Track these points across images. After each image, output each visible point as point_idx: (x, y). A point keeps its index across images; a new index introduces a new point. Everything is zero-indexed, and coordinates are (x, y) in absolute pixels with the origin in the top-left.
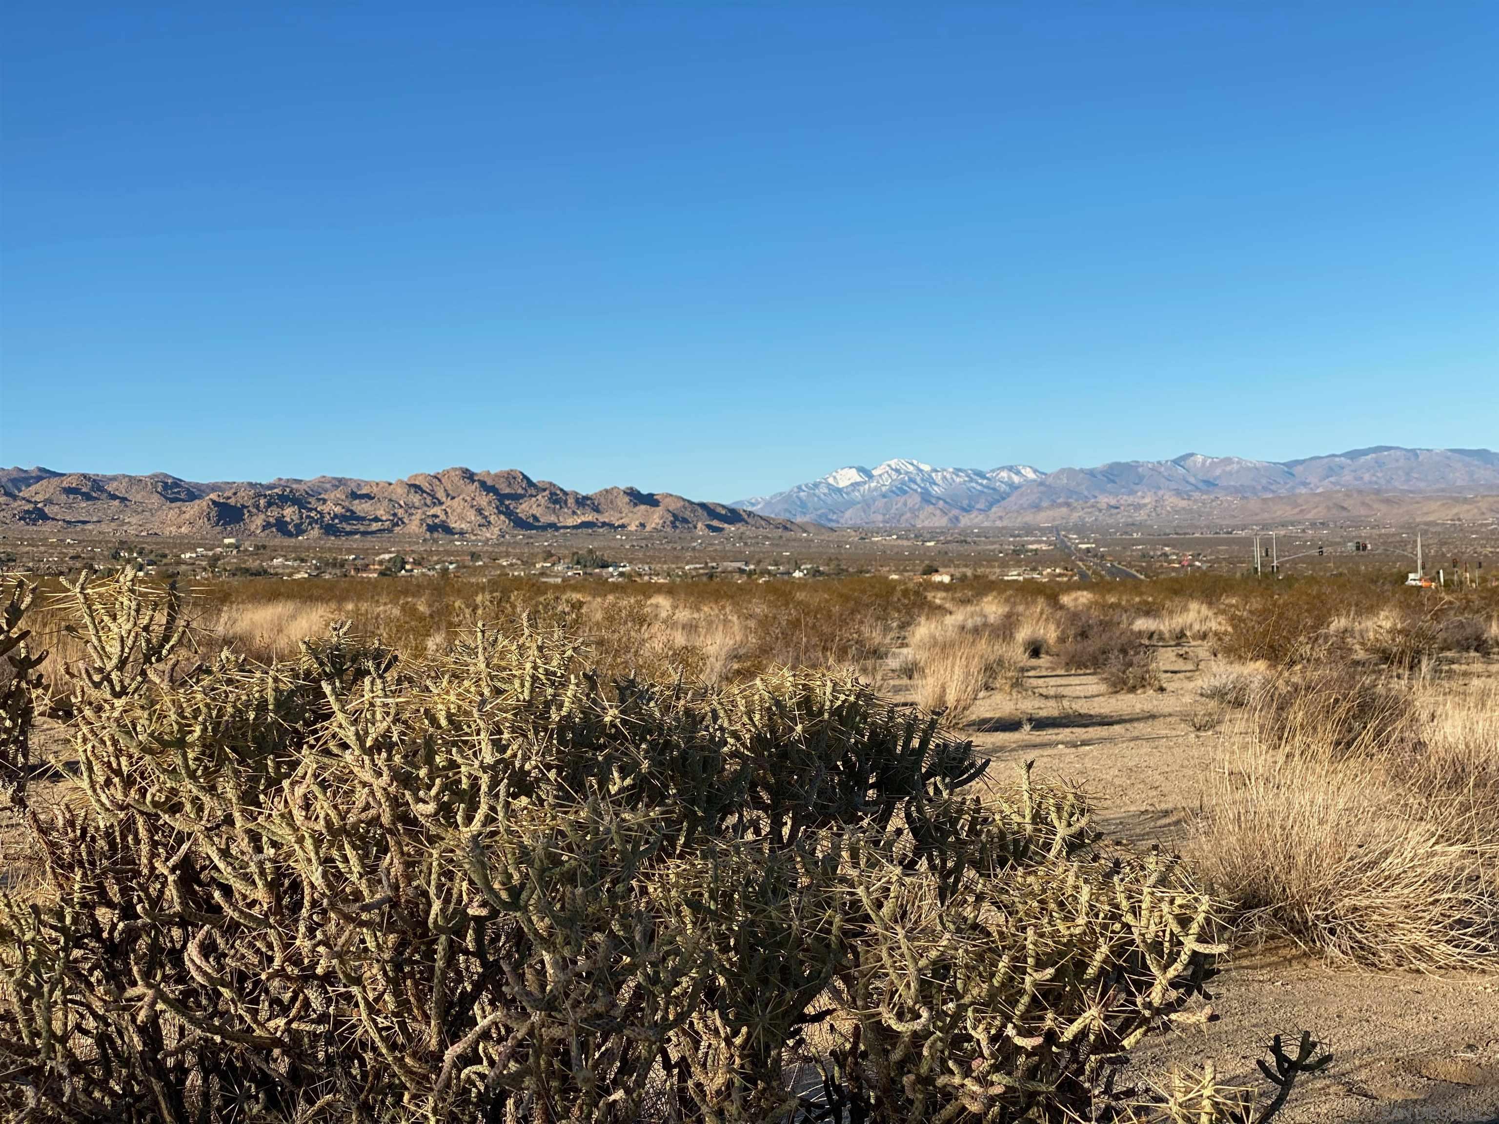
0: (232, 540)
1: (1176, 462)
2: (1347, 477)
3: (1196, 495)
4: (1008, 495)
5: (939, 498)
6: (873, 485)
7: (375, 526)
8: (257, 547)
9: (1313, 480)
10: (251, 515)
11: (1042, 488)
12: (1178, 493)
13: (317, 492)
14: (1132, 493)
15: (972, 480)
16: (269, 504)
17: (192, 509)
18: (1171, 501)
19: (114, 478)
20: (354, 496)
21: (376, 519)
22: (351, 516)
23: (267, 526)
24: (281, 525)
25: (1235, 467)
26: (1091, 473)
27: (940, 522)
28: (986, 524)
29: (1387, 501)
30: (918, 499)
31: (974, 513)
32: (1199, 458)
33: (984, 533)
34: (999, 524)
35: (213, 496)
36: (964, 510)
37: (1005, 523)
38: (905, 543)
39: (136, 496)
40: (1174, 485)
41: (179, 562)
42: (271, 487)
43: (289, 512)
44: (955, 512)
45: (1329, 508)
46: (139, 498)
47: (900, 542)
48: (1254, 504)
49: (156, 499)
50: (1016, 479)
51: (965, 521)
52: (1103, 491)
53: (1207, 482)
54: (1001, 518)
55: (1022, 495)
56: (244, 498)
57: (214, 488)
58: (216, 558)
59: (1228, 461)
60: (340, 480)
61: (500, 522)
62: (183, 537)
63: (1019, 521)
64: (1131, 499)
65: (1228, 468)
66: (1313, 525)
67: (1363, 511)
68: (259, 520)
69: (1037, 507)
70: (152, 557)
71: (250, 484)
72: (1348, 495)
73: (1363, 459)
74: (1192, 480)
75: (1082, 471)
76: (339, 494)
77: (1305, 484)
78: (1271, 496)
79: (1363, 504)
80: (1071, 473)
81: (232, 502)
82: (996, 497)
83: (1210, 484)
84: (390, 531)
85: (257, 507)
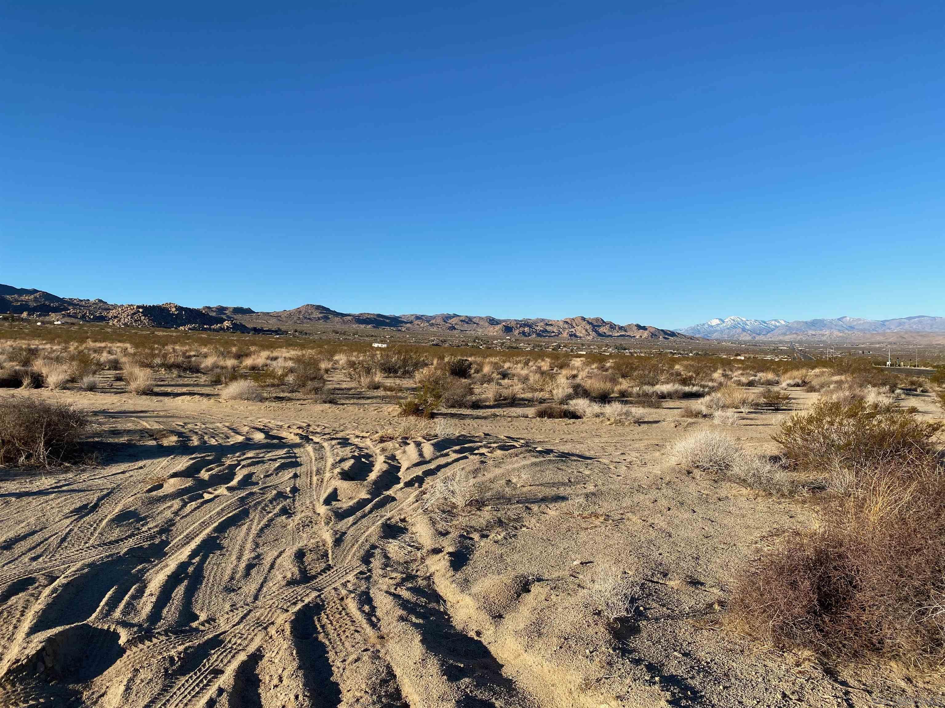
0: (509, 338)
1: (839, 319)
2: (907, 327)
3: (847, 331)
4: (774, 329)
5: (748, 330)
6: (724, 325)
7: (553, 334)
8: (516, 340)
9: (892, 327)
10: (515, 330)
11: (787, 328)
12: (839, 330)
13: (535, 323)
14: (821, 330)
15: (761, 324)
16: (520, 327)
17: (498, 327)
18: (836, 333)
19: (475, 317)
20: (547, 324)
21: (553, 332)
22: (546, 331)
23: (519, 333)
24: (524, 333)
25: (862, 322)
26: (806, 323)
27: (748, 338)
28: (765, 339)
29: (921, 336)
30: (741, 330)
31: (762, 335)
32: (848, 318)
33: (764, 343)
34: (770, 339)
35: (504, 324)
36: (757, 334)
37: (772, 339)
38: (734, 345)
39: (481, 323)
40: (837, 328)
41: (493, 344)
42: (521, 321)
43: (526, 329)
44: (754, 335)
45: (897, 338)
46: (482, 323)
47: (732, 345)
48: (868, 336)
49: (487, 324)
50: (778, 324)
51: (758, 338)
52: (810, 329)
53: (851, 327)
54: (771, 338)
55: (779, 330)
56: (513, 324)
57: (504, 321)
58: (503, 343)
59: (860, 320)
60: (543, 319)
61: (593, 334)
62: (494, 336)
63: (777, 339)
64: (821, 332)
65: (859, 322)
66: (890, 343)
67: (912, 339)
68: (517, 332)
69: (785, 334)
70: (485, 342)
71: (515, 320)
72: (906, 333)
73: (913, 320)
74: (845, 326)
75: (803, 322)
76: (542, 324)
77: (889, 329)
78: (875, 332)
79: (912, 336)
80: (798, 323)
81: (509, 325)
82: (769, 331)
83: (852, 328)
84: (558, 336)
85: (517, 327)
